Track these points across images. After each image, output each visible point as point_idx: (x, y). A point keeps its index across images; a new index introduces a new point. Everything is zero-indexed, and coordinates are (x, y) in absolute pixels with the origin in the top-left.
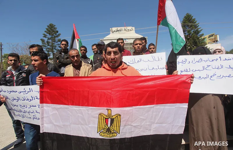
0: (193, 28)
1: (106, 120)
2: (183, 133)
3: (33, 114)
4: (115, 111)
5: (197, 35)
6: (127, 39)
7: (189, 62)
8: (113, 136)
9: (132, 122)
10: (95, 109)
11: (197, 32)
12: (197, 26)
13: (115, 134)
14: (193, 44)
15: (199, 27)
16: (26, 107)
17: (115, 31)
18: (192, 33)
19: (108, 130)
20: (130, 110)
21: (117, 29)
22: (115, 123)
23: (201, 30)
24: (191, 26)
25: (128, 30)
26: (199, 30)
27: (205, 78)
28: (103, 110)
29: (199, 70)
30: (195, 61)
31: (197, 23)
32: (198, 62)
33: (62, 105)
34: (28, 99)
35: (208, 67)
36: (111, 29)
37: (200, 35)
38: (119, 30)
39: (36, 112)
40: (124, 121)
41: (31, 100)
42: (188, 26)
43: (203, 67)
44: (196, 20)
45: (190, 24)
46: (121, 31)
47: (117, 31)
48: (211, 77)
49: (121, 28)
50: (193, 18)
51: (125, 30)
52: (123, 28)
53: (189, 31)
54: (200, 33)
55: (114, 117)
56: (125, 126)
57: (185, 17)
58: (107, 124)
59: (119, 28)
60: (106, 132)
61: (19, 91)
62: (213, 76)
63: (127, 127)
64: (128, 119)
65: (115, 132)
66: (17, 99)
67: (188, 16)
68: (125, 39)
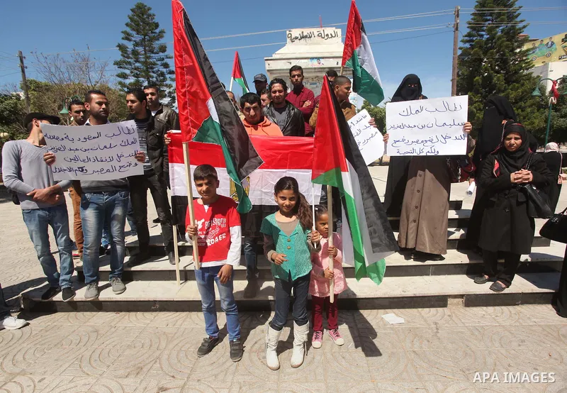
20: (260, 173)
21: (302, 32)
25: (327, 35)
36: (288, 32)
38: (306, 37)
46: (310, 37)
49: (312, 30)
51: (320, 35)
52: (315, 31)
59: (306, 32)
68: (318, 58)
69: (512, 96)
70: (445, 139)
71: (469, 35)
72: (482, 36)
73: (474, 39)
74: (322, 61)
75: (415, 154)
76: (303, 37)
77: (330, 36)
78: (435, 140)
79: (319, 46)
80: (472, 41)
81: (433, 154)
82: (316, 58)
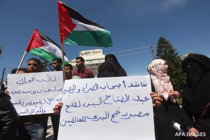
0: (167, 48)
5: (172, 54)
6: (93, 60)
7: (79, 90)
11: (172, 51)
12: (171, 46)
14: (171, 62)
15: (173, 47)
17: (84, 54)
18: (168, 52)
21: (86, 52)
23: (175, 50)
24: (165, 47)
25: (96, 52)
26: (174, 49)
27: (104, 118)
29: (94, 104)
30: (88, 89)
31: (170, 44)
32: (92, 90)
35: (107, 98)
36: (80, 52)
37: (175, 54)
38: (88, 53)
42: (163, 47)
43: (100, 99)
44: (169, 41)
45: (164, 45)
46: (89, 53)
47: (86, 54)
48: (113, 116)
49: (90, 51)
50: (166, 40)
51: (93, 52)
52: (91, 51)
53: (164, 51)
54: (176, 52)
57: (159, 40)
59: (88, 51)
62: (115, 115)
67: (162, 39)
68: (91, 60)
69: (179, 72)
70: (50, 101)
71: (158, 54)
72: (162, 53)
73: (160, 54)
74: (92, 61)
75: (28, 114)
76: (86, 53)
77: (98, 52)
78: (43, 102)
79: (93, 56)
80: (159, 55)
81: (41, 113)
82: (90, 60)
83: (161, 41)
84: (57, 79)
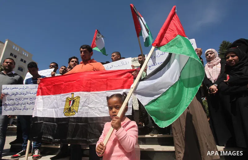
1: (70, 101)
2: (131, 114)
3: (24, 105)
4: (76, 94)
8: (72, 114)
9: (89, 104)
10: (65, 95)
13: (74, 113)
16: (21, 100)
19: (70, 110)
20: (88, 94)
22: (75, 103)
28: (69, 95)
33: (47, 96)
34: (24, 94)
39: (27, 103)
40: (82, 102)
41: (26, 94)
55: (75, 99)
56: (83, 106)
58: (70, 105)
60: (69, 111)
61: (19, 88)
63: (84, 107)
64: (85, 101)
65: (74, 111)
66: (16, 93)
83: (224, 46)
84: (128, 63)
